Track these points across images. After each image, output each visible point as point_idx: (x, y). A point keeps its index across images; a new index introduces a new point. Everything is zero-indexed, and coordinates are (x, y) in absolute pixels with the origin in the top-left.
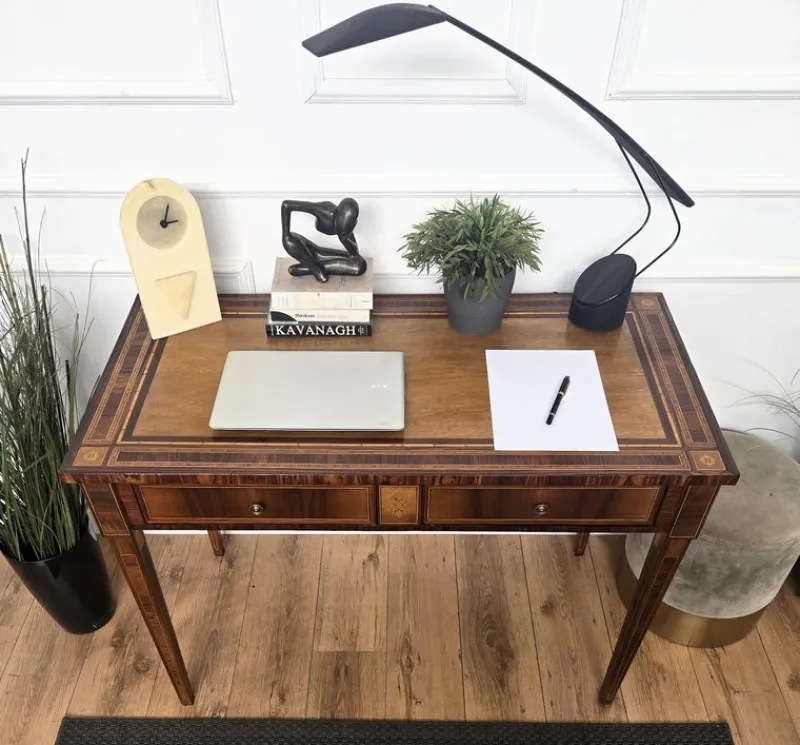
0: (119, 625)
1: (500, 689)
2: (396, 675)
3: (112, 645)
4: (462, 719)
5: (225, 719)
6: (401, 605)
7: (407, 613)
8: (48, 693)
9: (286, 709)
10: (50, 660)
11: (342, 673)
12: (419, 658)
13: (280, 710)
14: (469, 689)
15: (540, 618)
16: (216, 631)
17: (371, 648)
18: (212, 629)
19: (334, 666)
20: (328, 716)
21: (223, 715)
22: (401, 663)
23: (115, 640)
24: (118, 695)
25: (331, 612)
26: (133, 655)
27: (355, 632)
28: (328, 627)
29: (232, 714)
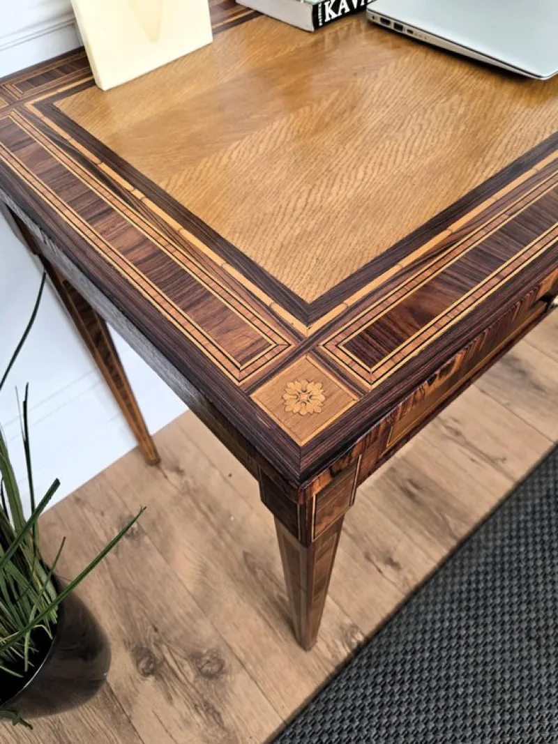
0: (127, 644)
2: (457, 451)
3: (146, 674)
5: (367, 639)
9: (410, 572)
13: (406, 579)
16: (245, 554)
18: (240, 556)
19: (397, 489)
20: (453, 543)
21: (360, 637)
22: (448, 437)
23: (142, 665)
24: (220, 724)
26: (185, 662)
29: (368, 628)
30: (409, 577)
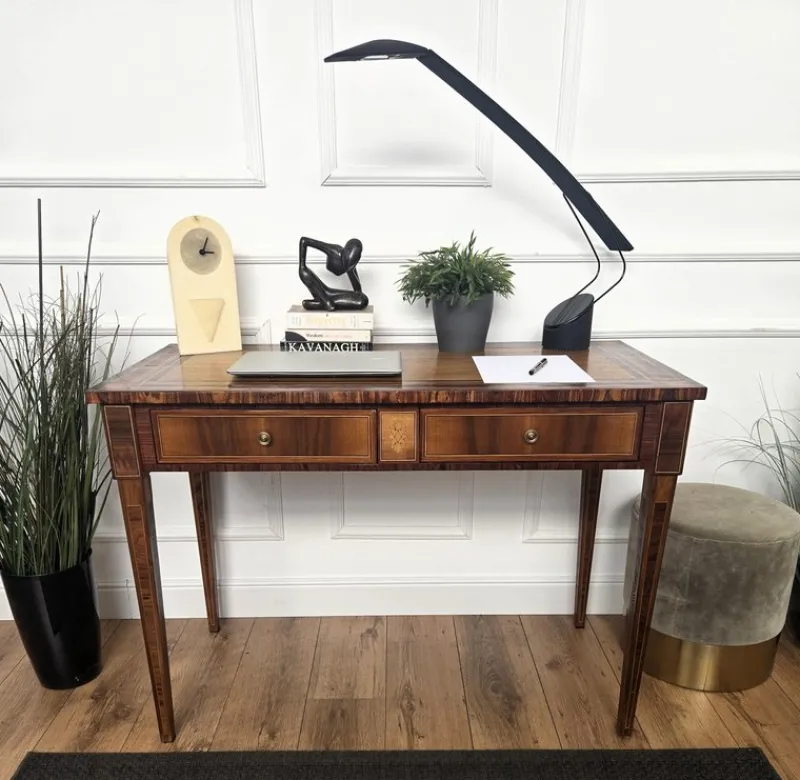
0: (102, 682)
1: (509, 725)
2: (396, 715)
3: (92, 698)
4: (469, 748)
5: (208, 752)
6: (400, 662)
7: (407, 671)
8: (15, 735)
10: (24, 710)
11: (339, 713)
12: (421, 703)
13: (269, 744)
14: (475, 725)
15: (545, 673)
16: (205, 686)
17: (369, 696)
18: (202, 683)
19: (330, 709)
20: (323, 748)
21: (205, 750)
22: (401, 707)
23: (96, 693)
24: (92, 736)
25: (328, 670)
26: (114, 704)
27: (352, 684)
28: (324, 680)
29: (215, 749)
30: (272, 746)
